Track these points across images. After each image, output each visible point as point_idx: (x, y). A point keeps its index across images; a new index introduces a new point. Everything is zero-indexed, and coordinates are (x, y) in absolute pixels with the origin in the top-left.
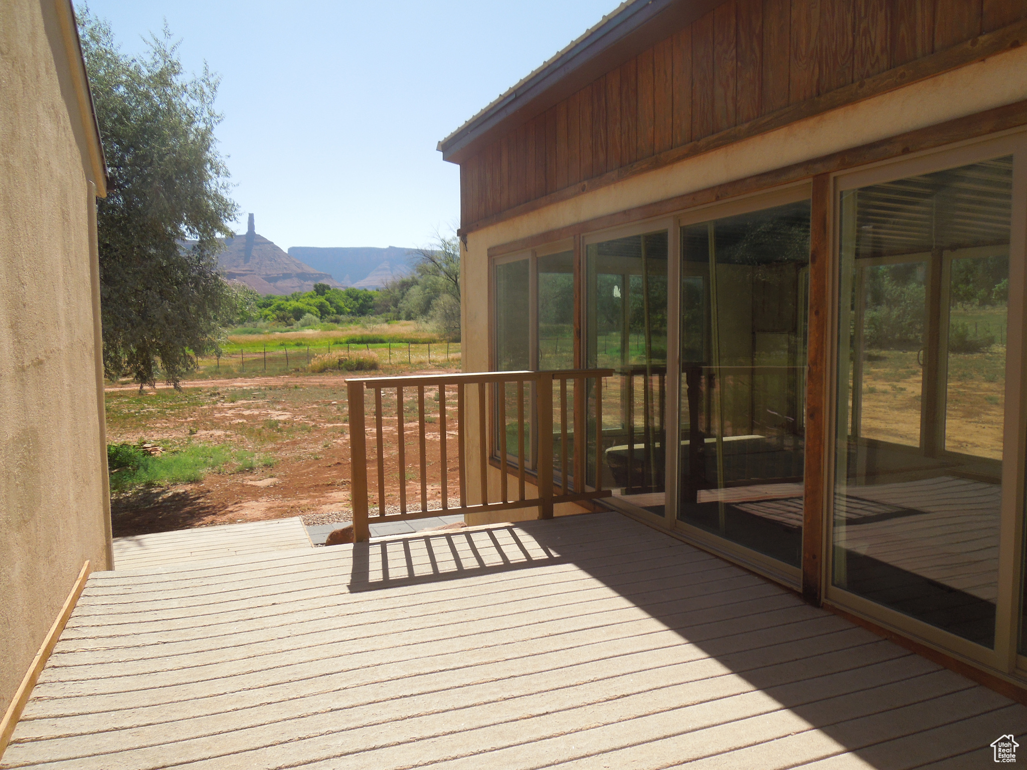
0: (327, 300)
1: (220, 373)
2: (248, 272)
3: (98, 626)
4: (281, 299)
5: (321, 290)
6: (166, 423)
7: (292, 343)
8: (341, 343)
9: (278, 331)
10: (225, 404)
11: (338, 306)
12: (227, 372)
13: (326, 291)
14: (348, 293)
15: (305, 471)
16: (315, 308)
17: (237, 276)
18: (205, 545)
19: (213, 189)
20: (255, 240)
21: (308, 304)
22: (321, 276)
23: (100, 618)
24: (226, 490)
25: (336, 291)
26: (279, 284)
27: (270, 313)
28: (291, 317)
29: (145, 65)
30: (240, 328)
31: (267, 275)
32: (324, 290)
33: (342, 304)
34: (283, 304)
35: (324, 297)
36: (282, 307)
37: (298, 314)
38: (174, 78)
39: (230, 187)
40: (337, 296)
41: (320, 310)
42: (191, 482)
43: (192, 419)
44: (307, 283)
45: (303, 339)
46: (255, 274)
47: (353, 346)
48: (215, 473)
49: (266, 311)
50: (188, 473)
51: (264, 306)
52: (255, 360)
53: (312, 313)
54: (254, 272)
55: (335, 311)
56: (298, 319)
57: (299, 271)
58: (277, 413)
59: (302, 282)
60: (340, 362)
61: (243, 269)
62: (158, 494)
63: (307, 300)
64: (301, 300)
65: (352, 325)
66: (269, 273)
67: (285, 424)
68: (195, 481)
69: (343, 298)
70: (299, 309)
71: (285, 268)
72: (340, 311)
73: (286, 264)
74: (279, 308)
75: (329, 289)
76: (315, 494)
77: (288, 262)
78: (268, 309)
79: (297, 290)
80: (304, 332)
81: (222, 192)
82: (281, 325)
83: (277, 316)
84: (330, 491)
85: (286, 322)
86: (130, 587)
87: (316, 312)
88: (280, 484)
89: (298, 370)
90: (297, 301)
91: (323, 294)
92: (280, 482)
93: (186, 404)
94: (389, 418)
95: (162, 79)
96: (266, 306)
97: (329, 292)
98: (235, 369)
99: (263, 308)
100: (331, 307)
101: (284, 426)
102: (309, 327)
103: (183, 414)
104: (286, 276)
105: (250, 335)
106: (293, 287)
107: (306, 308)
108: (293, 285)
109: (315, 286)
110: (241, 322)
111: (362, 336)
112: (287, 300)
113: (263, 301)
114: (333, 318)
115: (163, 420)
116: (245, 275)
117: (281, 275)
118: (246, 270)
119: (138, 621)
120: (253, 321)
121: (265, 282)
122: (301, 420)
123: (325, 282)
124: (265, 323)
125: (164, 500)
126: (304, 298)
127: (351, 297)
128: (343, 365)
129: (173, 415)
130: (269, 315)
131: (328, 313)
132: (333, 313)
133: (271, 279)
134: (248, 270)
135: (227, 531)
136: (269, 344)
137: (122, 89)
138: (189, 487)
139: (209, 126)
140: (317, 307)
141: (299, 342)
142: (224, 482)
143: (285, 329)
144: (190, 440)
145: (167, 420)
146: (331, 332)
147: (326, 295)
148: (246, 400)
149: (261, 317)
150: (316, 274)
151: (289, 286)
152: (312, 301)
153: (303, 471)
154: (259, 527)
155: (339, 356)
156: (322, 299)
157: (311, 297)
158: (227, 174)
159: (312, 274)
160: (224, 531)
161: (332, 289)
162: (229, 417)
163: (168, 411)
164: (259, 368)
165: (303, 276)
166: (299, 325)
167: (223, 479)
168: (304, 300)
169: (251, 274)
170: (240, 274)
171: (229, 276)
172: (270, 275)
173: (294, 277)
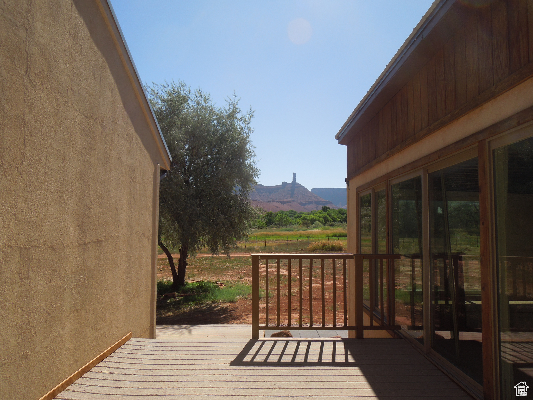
0: (328, 214)
1: (265, 250)
3: (115, 362)
4: (306, 214)
5: (325, 209)
6: (232, 273)
7: (305, 236)
8: (329, 237)
9: (301, 230)
10: (261, 265)
11: (333, 217)
12: (269, 250)
13: (328, 210)
14: (339, 211)
15: (285, 301)
16: (322, 219)
18: (216, 333)
19: (249, 163)
20: (296, 185)
21: (318, 217)
22: (327, 203)
23: (119, 359)
24: (245, 307)
25: (333, 210)
26: (306, 206)
27: (300, 221)
28: (309, 223)
29: (225, 110)
30: (285, 228)
32: (327, 210)
33: (335, 217)
34: (306, 216)
35: (327, 213)
36: (306, 218)
37: (313, 221)
38: (236, 115)
39: (256, 162)
40: (333, 213)
41: (324, 220)
42: (231, 302)
43: (244, 271)
44: (319, 206)
45: (311, 234)
46: (295, 202)
47: (335, 238)
48: (243, 298)
49: (298, 220)
50: (231, 297)
51: (298, 218)
52: (284, 244)
53: (320, 221)
54: (294, 201)
55: (332, 220)
56: (312, 223)
57: (316, 200)
58: (284, 271)
59: (317, 205)
60: (323, 246)
61: (290, 199)
62: (215, 307)
63: (318, 215)
64: (315, 214)
65: (338, 228)
66: (301, 201)
67: (285, 276)
68: (233, 302)
69: (336, 214)
70: (314, 219)
71: (309, 199)
72: (334, 220)
73: (310, 197)
74: (304, 218)
75: (329, 209)
76: (285, 314)
77: (311, 196)
78: (299, 219)
79: (315, 209)
80: (314, 231)
81: (253, 164)
82: (304, 227)
83: (303, 222)
84: (293, 313)
85: (307, 225)
86: (140, 346)
87: (322, 220)
88: (271, 307)
89: (303, 250)
90: (313, 215)
91: (326, 212)
92: (271, 306)
93: (244, 264)
94: (338, 277)
95: (232, 116)
96: (298, 217)
97: (329, 210)
98: (273, 248)
99: (297, 219)
100: (330, 218)
101: (284, 278)
102: (317, 228)
103: (241, 269)
104: (310, 203)
105: (288, 232)
106: (313, 208)
107: (317, 218)
108: (313, 207)
109: (322, 208)
110: (286, 225)
111: (340, 233)
112: (309, 215)
113: (298, 215)
114: (330, 224)
115: (232, 271)
116: (291, 202)
117: (308, 202)
118: (291, 200)
119: (132, 363)
120: (292, 225)
121: (300, 206)
122: (294, 275)
123: (327, 206)
124: (297, 226)
125: (216, 310)
126: (317, 213)
127: (340, 213)
128: (324, 248)
129: (237, 269)
130: (299, 222)
131: (328, 221)
132: (331, 221)
133: (303, 204)
134: (292, 200)
135: (229, 327)
136: (294, 236)
137: (215, 122)
138: (228, 305)
139: (248, 135)
140: (323, 218)
141: (308, 235)
142: (245, 303)
143: (306, 228)
144: (238, 281)
145: (233, 271)
146: (326, 230)
147: (327, 212)
148: (272, 264)
149: (296, 223)
150: (324, 202)
151: (311, 207)
152: (321, 215)
153: (284, 301)
154: (243, 327)
155: (323, 243)
156: (325, 214)
157: (320, 213)
158: (255, 156)
159: (323, 202)
160: (227, 327)
161: (331, 209)
162: (261, 271)
163: (235, 267)
164: (284, 248)
165: (318, 203)
166: (312, 227)
167: (246, 302)
168: (317, 214)
169: (293, 202)
170: (288, 202)
171: (283, 203)
172: (302, 202)
173: (313, 203)
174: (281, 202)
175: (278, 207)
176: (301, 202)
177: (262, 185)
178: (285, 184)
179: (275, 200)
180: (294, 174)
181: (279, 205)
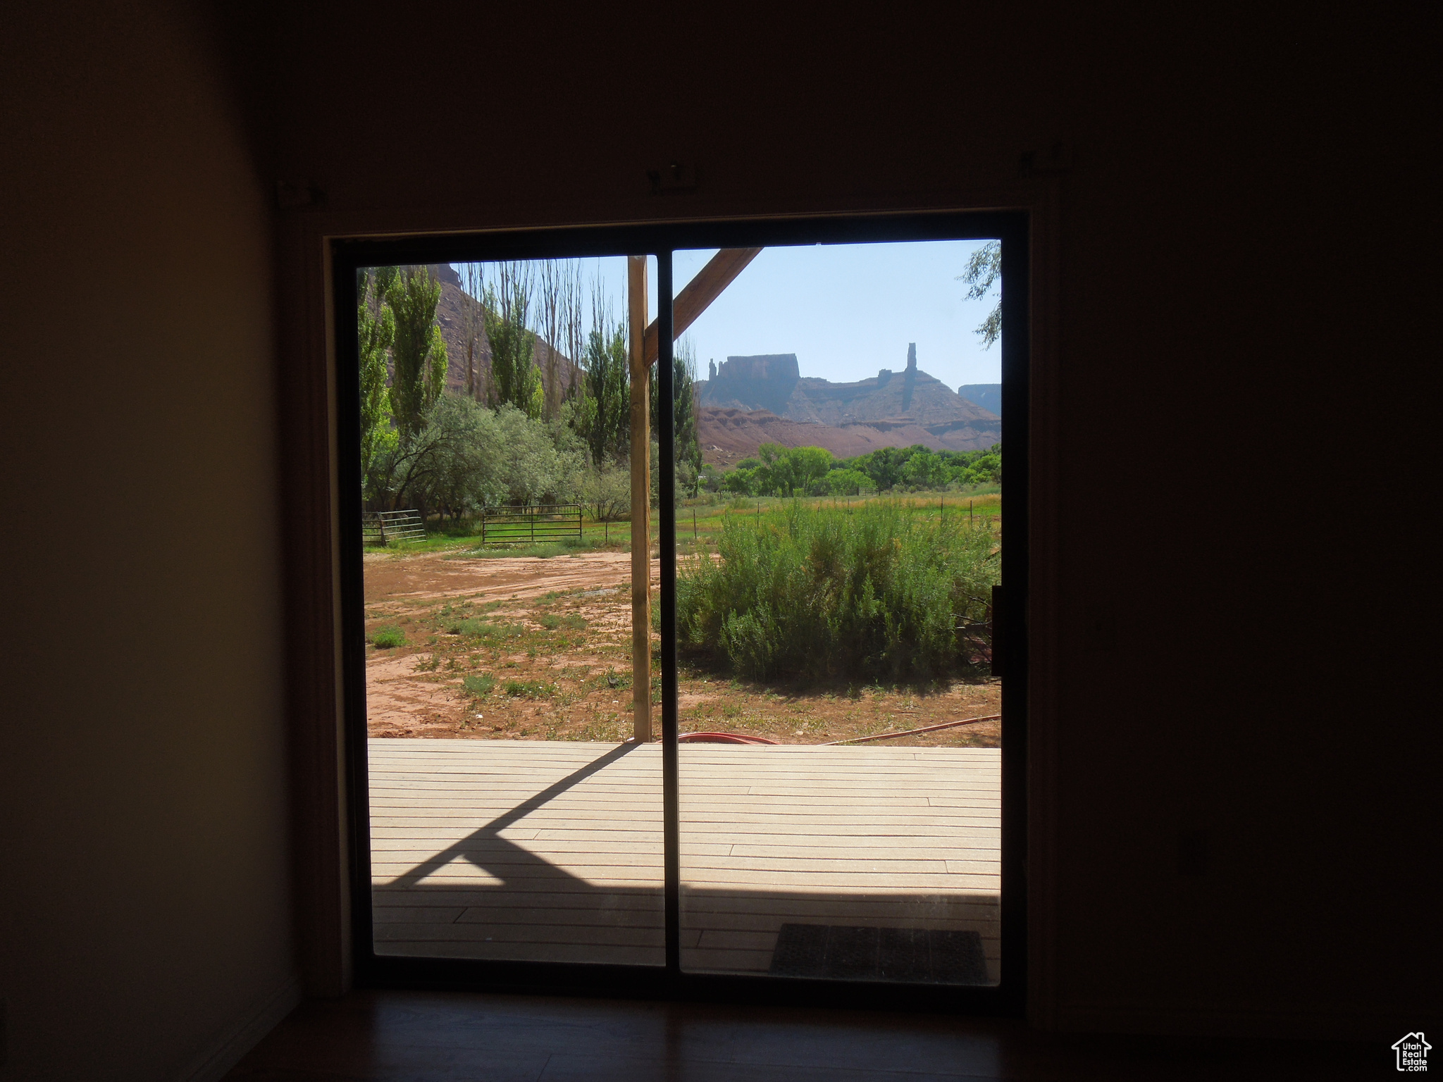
2: (907, 422)
17: (893, 428)
20: (916, 378)
26: (947, 436)
31: (930, 424)
44: (984, 434)
46: (916, 424)
54: (914, 422)
57: (974, 418)
59: (978, 433)
61: (899, 418)
66: (933, 422)
71: (955, 414)
73: (957, 409)
77: (960, 406)
104: (957, 426)
106: (964, 442)
108: (966, 438)
116: (901, 426)
117: (950, 424)
118: (903, 419)
121: (928, 434)
133: (936, 431)
134: (908, 419)
151: (962, 438)
159: (992, 422)
165: (979, 425)
169: (911, 424)
170: (896, 426)
171: (883, 427)
172: (935, 424)
173: (966, 426)
174: (876, 425)
175: (869, 441)
176: (933, 425)
177: (823, 380)
178: (885, 374)
179: (859, 421)
180: (912, 348)
181: (871, 433)
